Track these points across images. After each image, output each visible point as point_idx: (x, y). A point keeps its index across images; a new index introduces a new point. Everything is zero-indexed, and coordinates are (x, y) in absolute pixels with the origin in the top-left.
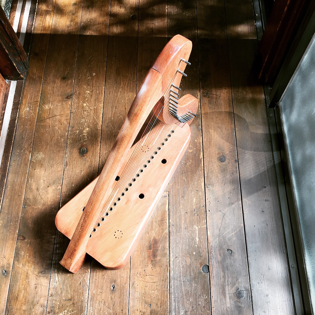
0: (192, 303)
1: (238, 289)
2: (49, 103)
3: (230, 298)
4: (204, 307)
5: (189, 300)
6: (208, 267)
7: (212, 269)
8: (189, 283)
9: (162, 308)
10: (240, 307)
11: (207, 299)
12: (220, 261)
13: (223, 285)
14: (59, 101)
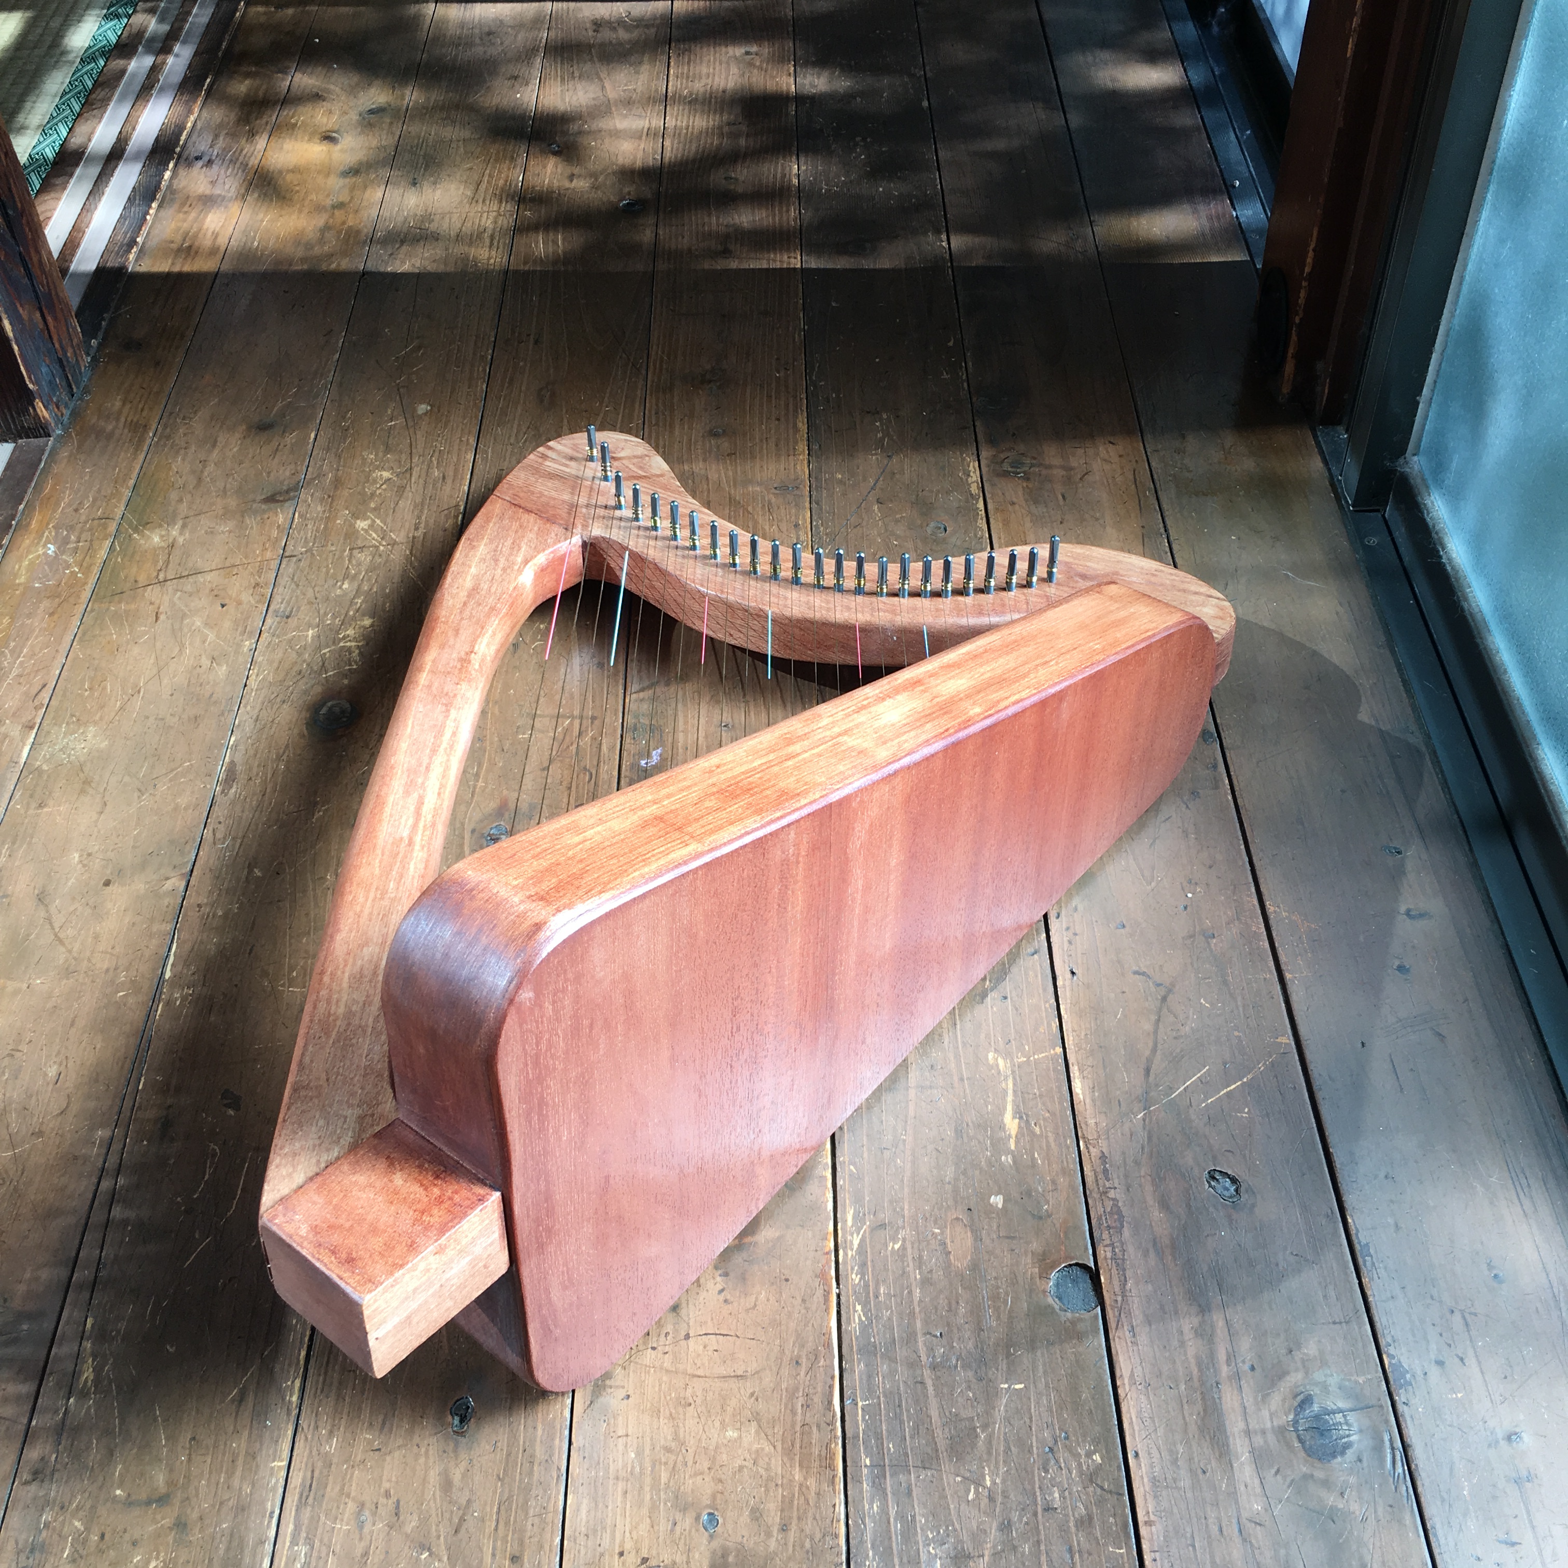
0: (1000, 1499)
1: (1307, 1401)
2: (171, 522)
3: (1260, 1458)
4: (1085, 1523)
5: (979, 1483)
6: (1094, 1276)
7: (1117, 1289)
8: (970, 1374)
9: (792, 1535)
10: (1332, 1515)
11: (1099, 1468)
12: (1166, 1241)
13: (1202, 1383)
14: (226, 514)
